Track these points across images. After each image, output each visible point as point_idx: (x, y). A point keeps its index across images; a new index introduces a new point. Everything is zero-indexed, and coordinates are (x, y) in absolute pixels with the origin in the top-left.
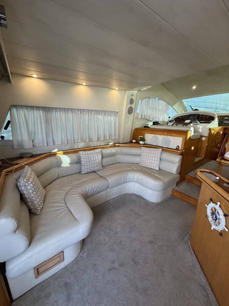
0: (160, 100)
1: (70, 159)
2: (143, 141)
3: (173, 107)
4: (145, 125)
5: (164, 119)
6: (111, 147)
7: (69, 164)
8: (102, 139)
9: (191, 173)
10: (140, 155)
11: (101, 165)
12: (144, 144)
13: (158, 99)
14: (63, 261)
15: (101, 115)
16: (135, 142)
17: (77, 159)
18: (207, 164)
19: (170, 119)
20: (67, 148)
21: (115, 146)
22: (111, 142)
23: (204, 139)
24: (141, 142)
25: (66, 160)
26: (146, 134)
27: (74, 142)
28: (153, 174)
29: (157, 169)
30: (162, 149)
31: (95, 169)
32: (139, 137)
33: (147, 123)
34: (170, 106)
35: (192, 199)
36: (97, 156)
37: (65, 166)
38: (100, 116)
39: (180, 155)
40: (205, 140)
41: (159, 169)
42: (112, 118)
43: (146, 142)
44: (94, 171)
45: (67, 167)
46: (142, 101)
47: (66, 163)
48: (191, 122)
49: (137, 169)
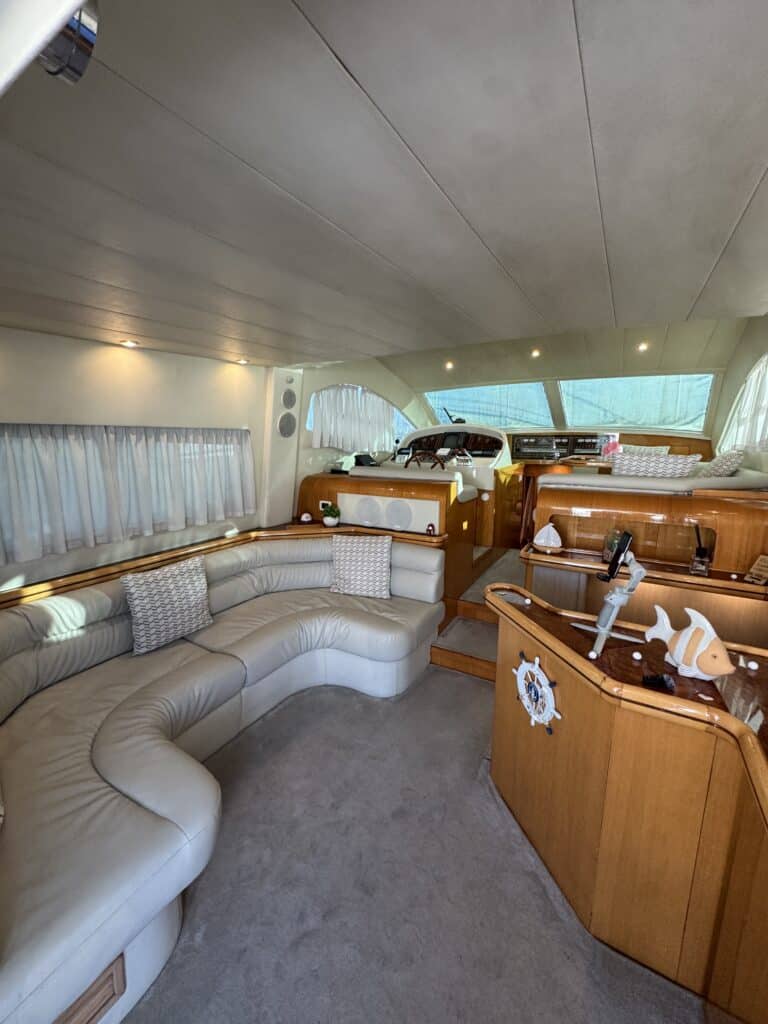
0: (367, 394)
1: (83, 609)
2: (335, 517)
3: (404, 411)
4: (331, 466)
5: (384, 446)
6: (235, 543)
7: (82, 628)
8: (201, 521)
9: (469, 591)
10: (330, 561)
11: (205, 612)
12: (338, 525)
13: (363, 391)
14: (123, 993)
15: (194, 443)
16: (309, 519)
17: (114, 605)
18: (500, 561)
19: (399, 446)
20: (66, 566)
21: (248, 541)
22: (232, 528)
23: (486, 497)
24: (329, 521)
25: (67, 617)
26: (340, 495)
27: (96, 544)
28: (376, 612)
29: (385, 597)
30: (391, 538)
31: (186, 630)
32: (321, 502)
33: (338, 459)
34: (395, 409)
35: (481, 664)
36: (192, 582)
37: (63, 637)
38: (188, 445)
39: (440, 548)
40: (488, 501)
41: (391, 594)
42: (232, 450)
43: (342, 517)
44: (183, 638)
45: (74, 640)
46: (318, 397)
47: (68, 629)
48: (452, 455)
49: (327, 605)
